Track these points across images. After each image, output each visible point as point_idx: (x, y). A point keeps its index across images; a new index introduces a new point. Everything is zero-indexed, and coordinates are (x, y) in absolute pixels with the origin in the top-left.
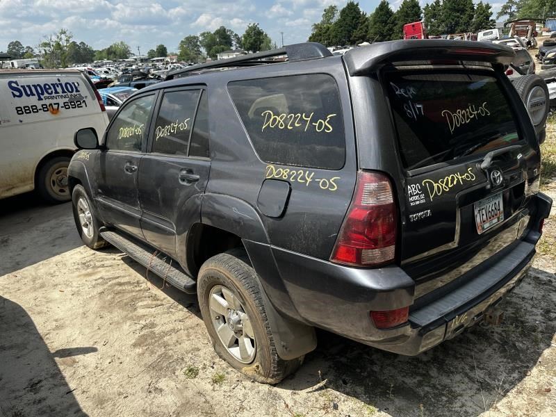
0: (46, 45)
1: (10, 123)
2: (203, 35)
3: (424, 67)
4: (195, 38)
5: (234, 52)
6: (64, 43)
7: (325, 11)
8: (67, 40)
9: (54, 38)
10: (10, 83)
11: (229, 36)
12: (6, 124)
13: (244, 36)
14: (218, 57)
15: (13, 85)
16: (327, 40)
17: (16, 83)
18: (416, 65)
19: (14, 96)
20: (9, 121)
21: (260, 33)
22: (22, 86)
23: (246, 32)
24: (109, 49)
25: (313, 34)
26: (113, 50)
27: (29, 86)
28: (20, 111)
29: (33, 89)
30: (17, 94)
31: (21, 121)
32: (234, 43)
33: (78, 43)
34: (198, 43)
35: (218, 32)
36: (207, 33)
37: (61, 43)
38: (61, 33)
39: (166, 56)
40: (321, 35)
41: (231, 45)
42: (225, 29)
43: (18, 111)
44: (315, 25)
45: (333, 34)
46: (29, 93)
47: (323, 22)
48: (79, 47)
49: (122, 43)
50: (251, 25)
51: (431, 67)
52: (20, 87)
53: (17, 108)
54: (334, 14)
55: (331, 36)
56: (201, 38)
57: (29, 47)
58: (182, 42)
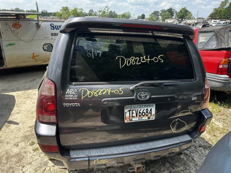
0: (100, 11)
1: (48, 39)
2: (162, 11)
3: (116, 32)
4: (158, 12)
5: (173, 19)
6: (106, 11)
7: (222, 2)
8: (107, 10)
9: (103, 9)
10: (51, 24)
11: (173, 12)
12: (46, 39)
13: (179, 12)
14: (166, 21)
15: (52, 25)
16: (219, 16)
17: (53, 24)
18: (114, 31)
19: (52, 29)
20: (48, 38)
21: (186, 11)
22: (55, 26)
23: (180, 10)
24: (123, 14)
25: (212, 13)
26: (125, 15)
27: (57, 26)
28: (52, 34)
29: (59, 27)
30: (53, 28)
31: (52, 38)
32: (174, 15)
33: (112, 12)
34: (159, 14)
35: (168, 10)
36: (164, 10)
37: (105, 11)
38: (106, 7)
39: (144, 19)
40: (216, 14)
41: (173, 16)
42: (172, 9)
43: (52, 35)
44: (215, 9)
45: (223, 13)
46: (57, 28)
47: (219, 8)
48: (113, 13)
49: (128, 12)
50: (183, 7)
51: (122, 33)
52: (54, 26)
53: (51, 33)
54: (226, 4)
55: (222, 15)
56: (160, 12)
57: (95, 12)
58: (152, 13)
